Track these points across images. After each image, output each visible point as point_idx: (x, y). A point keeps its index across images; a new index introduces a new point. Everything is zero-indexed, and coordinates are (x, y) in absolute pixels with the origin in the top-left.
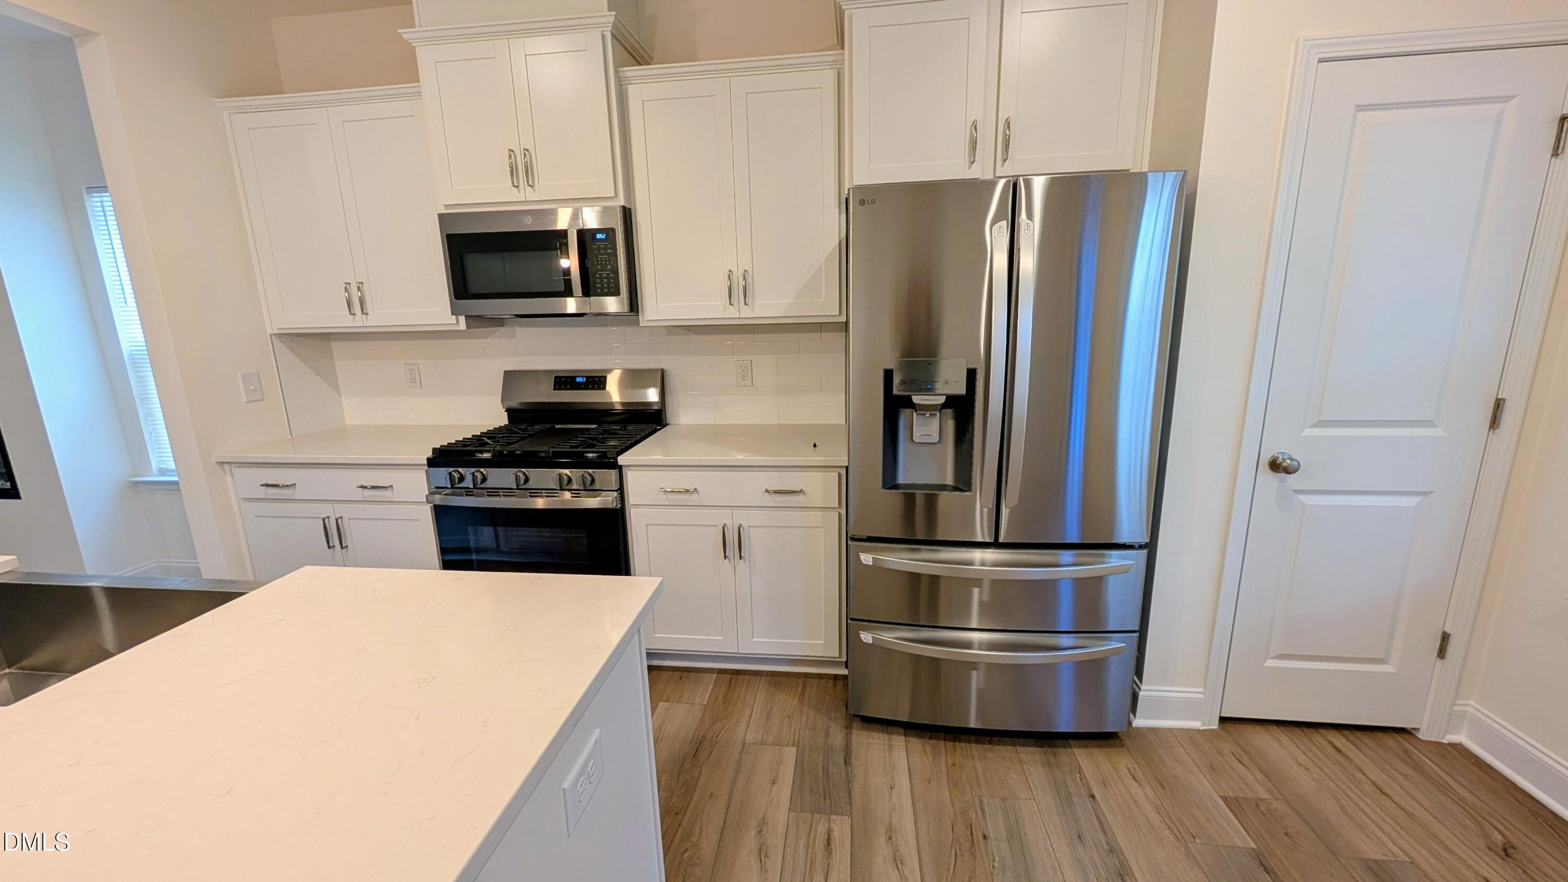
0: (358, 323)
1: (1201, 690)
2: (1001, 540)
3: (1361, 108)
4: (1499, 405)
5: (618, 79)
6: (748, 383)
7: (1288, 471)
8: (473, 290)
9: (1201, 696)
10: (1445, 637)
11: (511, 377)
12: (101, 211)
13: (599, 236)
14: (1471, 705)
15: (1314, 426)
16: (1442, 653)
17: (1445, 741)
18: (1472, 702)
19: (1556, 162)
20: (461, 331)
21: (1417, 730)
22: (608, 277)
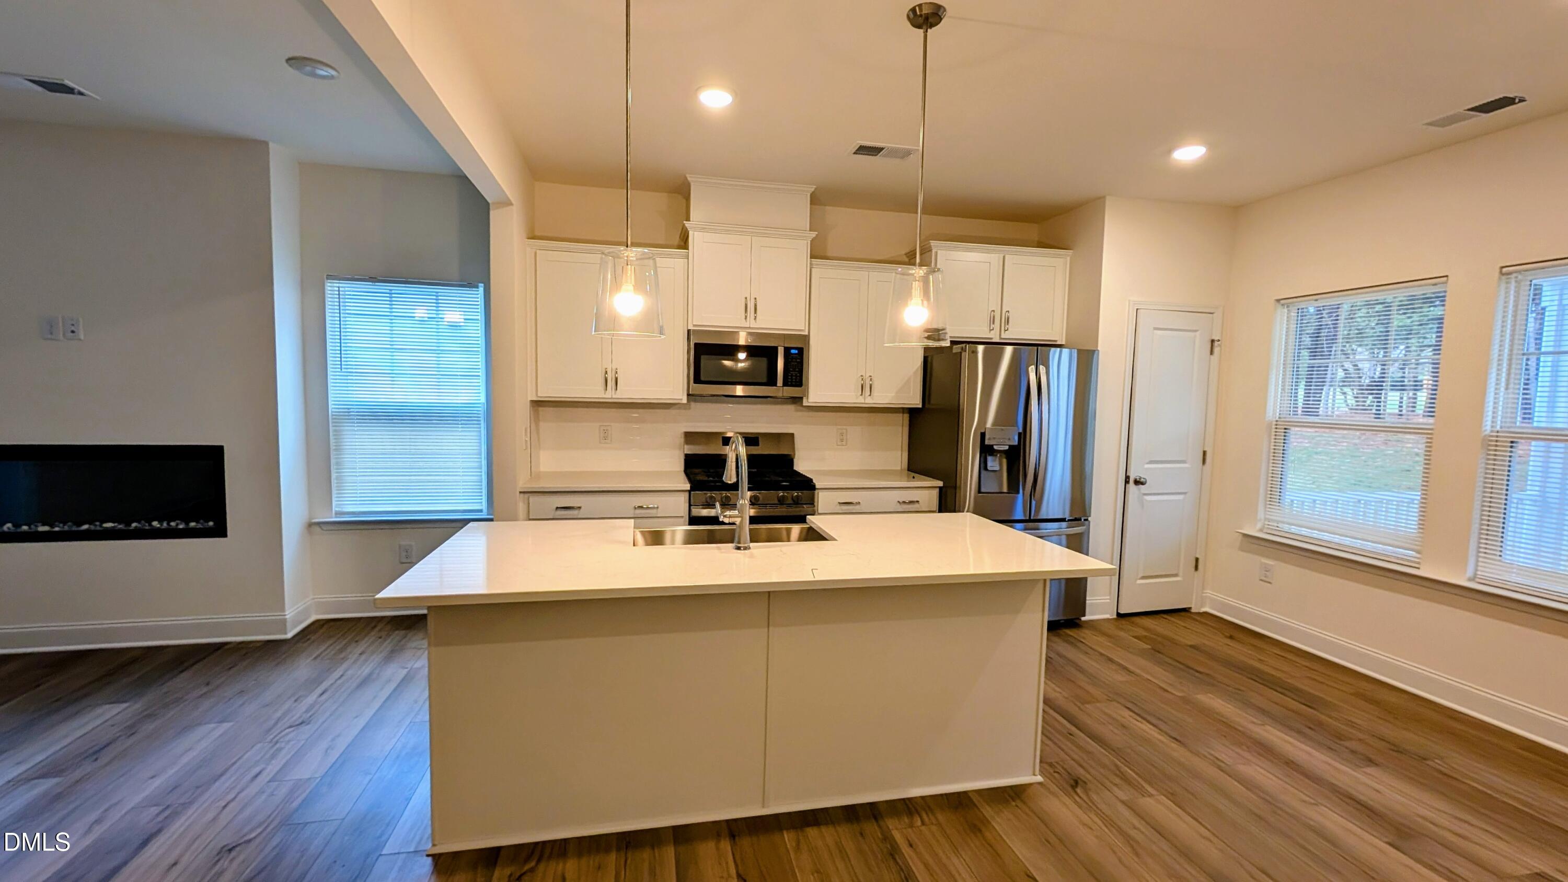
0: (610, 395)
1: (1108, 597)
2: (1032, 518)
3: (1156, 329)
4: (1205, 453)
5: (811, 264)
6: (844, 443)
7: (1143, 484)
8: (702, 378)
9: (1108, 601)
10: (1197, 560)
11: (690, 437)
12: (336, 298)
13: (793, 351)
14: (1209, 592)
15: (1148, 463)
16: (1196, 568)
17: (1201, 611)
18: (1208, 591)
19: (1212, 357)
20: (683, 404)
21: (1190, 608)
22: (796, 376)
